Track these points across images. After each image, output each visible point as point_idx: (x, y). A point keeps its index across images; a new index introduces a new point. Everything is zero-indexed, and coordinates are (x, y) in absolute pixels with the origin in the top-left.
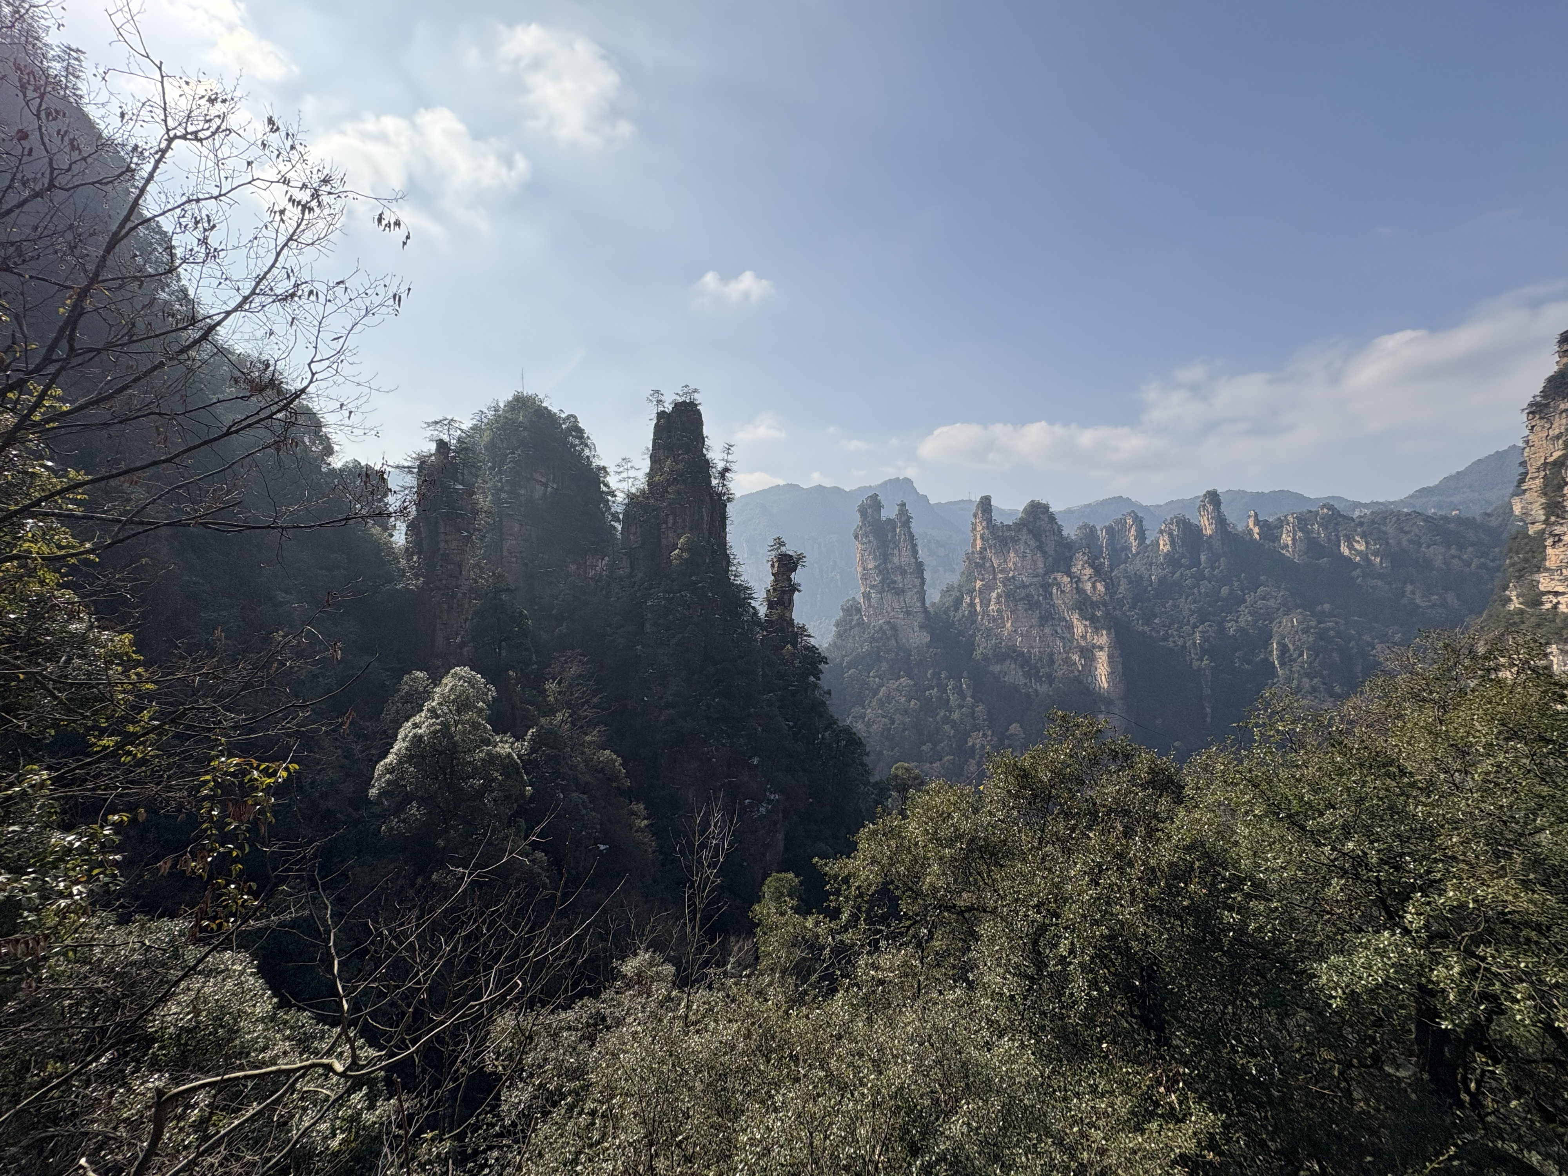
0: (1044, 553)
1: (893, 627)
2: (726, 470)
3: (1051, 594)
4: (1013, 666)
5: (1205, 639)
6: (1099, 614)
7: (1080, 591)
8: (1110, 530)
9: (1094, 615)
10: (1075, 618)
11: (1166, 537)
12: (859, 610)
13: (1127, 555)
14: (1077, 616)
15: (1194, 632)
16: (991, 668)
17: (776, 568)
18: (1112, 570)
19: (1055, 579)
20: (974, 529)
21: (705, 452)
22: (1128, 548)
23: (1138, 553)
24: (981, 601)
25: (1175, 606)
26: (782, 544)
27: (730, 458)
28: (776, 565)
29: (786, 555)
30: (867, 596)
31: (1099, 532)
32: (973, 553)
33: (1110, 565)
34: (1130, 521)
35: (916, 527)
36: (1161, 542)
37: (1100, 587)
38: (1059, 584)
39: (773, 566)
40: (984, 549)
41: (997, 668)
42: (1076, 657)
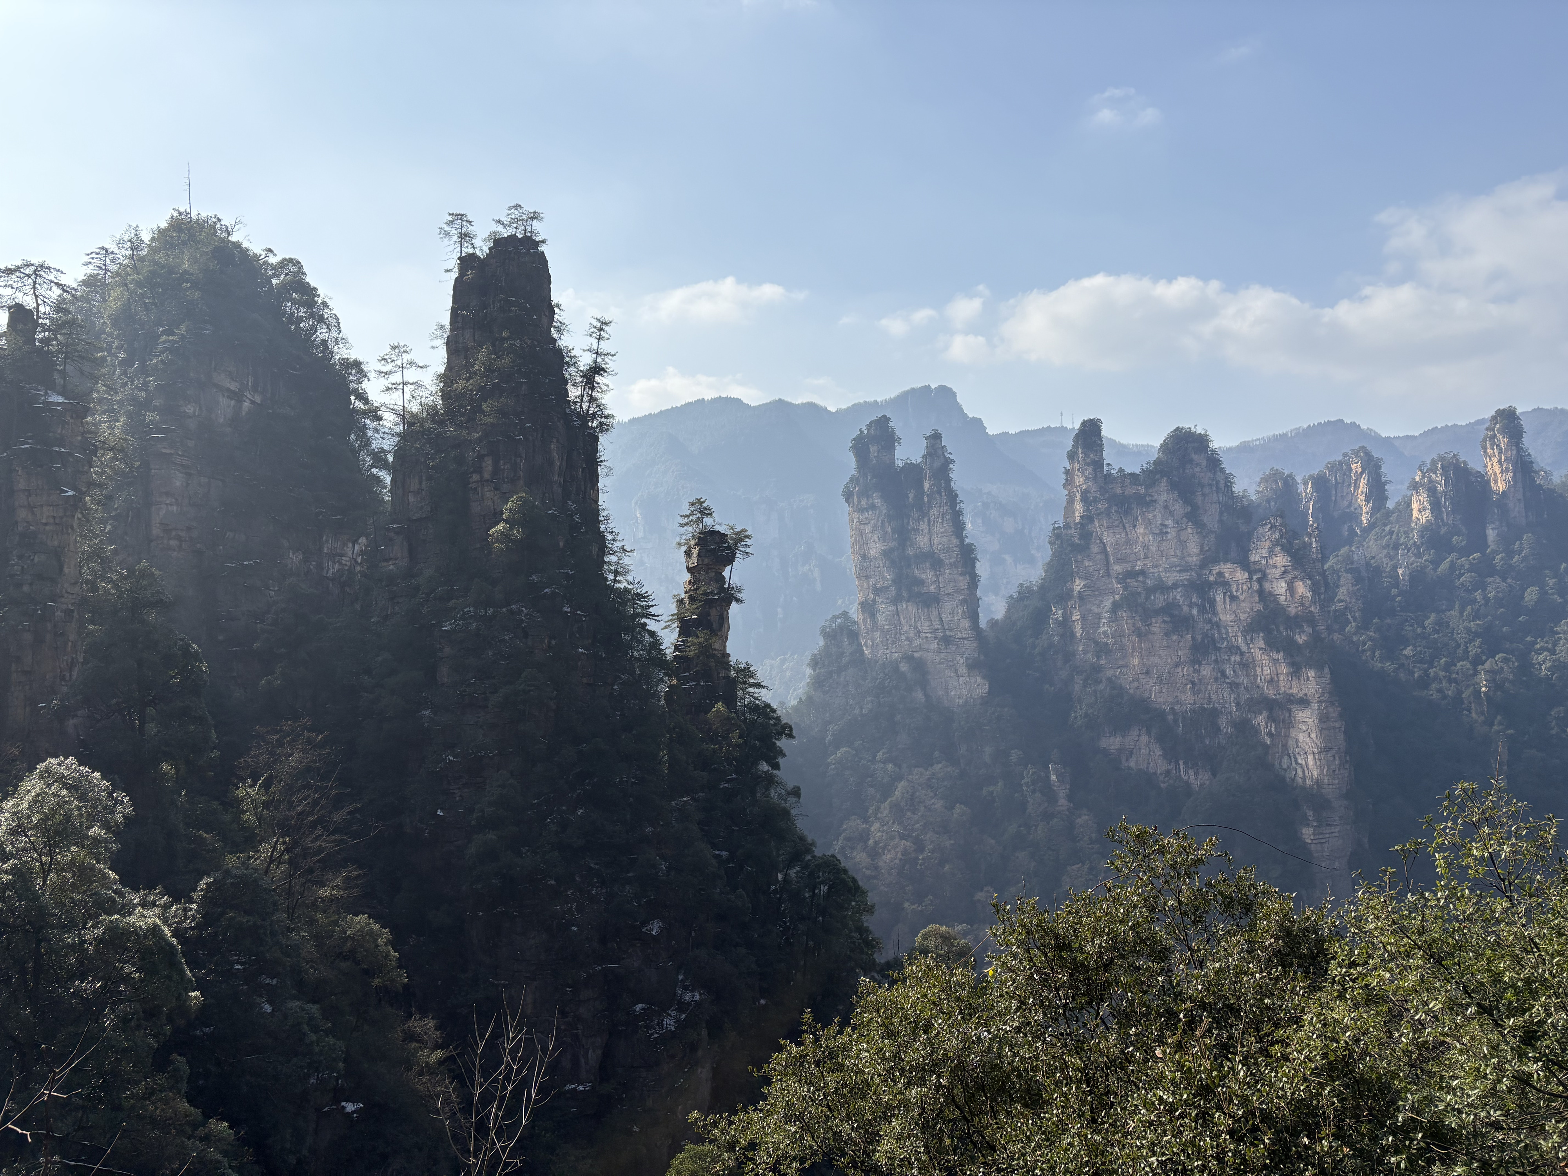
0: (1199, 525)
1: (919, 666)
2: (597, 370)
3: (1213, 603)
4: (1144, 739)
5: (1496, 684)
6: (1301, 639)
7: (1264, 596)
8: (1320, 482)
9: (1292, 642)
10: (1257, 650)
11: (1424, 497)
12: (854, 636)
13: (1352, 531)
14: (1261, 644)
15: (1476, 673)
16: (1104, 743)
17: (694, 559)
18: (1324, 559)
19: (1220, 574)
20: (1069, 482)
21: (555, 335)
22: (1354, 517)
23: (1372, 526)
24: (1083, 618)
25: (1441, 624)
26: (706, 512)
27: (604, 346)
28: (695, 552)
29: (714, 533)
30: (868, 608)
31: (1301, 488)
32: (1067, 526)
33: (1323, 548)
34: (1356, 467)
35: (959, 478)
36: (1415, 506)
37: (1302, 589)
38: (1226, 584)
39: (688, 554)
40: (1088, 518)
41: (1112, 743)
42: (1260, 720)
